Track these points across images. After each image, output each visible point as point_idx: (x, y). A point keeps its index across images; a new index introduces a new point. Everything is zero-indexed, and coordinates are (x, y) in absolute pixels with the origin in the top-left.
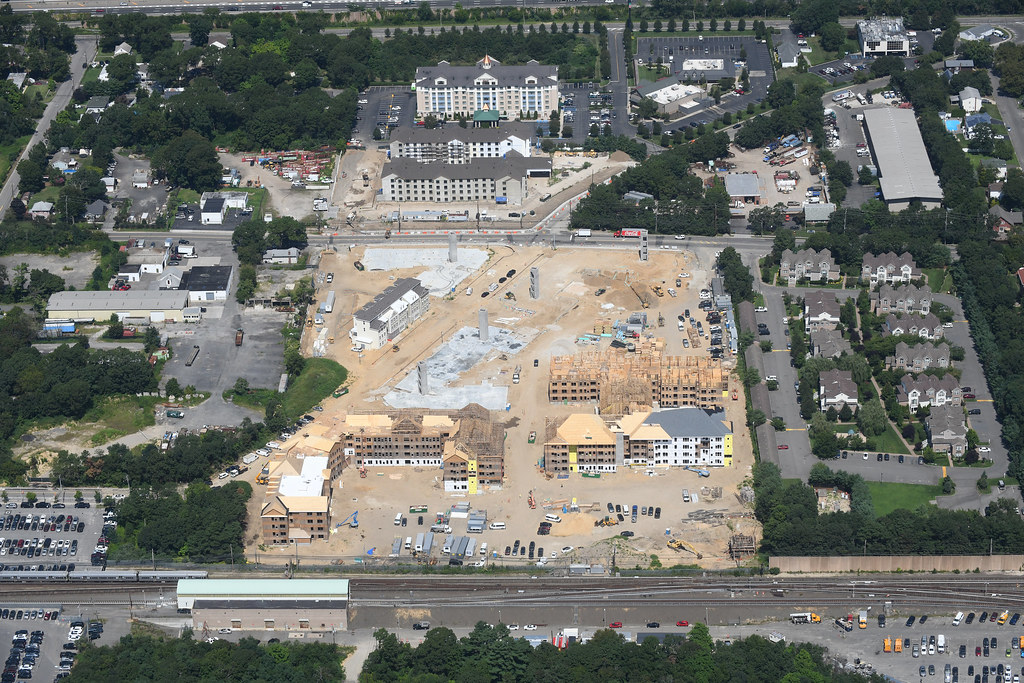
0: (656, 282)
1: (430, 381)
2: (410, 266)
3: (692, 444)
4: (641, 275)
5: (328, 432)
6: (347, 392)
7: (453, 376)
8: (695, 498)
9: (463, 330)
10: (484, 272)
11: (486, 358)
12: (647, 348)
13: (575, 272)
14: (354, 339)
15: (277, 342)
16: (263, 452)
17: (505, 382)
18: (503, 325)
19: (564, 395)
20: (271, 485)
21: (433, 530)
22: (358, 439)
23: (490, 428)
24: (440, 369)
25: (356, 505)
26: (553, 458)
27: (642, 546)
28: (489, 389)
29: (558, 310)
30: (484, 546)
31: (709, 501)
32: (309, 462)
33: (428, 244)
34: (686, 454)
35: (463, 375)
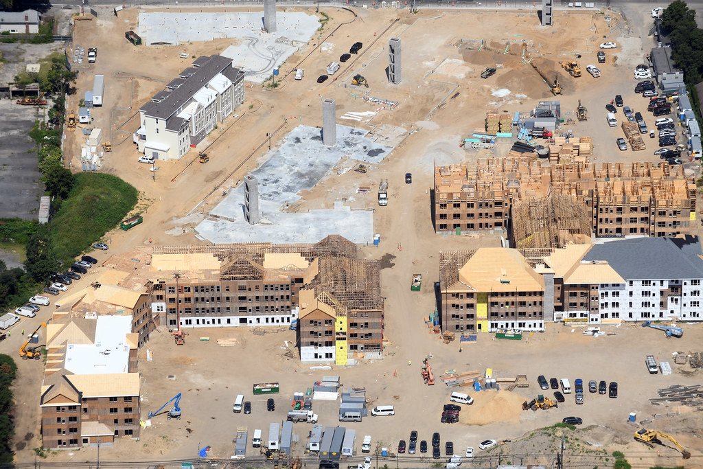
0: (568, 56)
1: (262, 205)
2: (209, 38)
3: (656, 289)
4: (545, 46)
5: (127, 280)
6: (140, 222)
7: (291, 197)
8: (667, 368)
9: (298, 131)
10: (317, 46)
11: (337, 170)
12: (567, 151)
13: (449, 45)
14: (142, 145)
15: (26, 150)
16: (26, 311)
17: (368, 204)
18: (354, 122)
19: (457, 221)
20: (51, 358)
21: (290, 418)
22: (172, 289)
23: (362, 269)
24: (271, 188)
25: (174, 384)
26: (453, 311)
27: (597, 438)
28: (346, 214)
29: (430, 99)
30: (367, 440)
31: (687, 373)
32: (103, 322)
33: (231, 6)
34: (646, 304)
35: (306, 195)
